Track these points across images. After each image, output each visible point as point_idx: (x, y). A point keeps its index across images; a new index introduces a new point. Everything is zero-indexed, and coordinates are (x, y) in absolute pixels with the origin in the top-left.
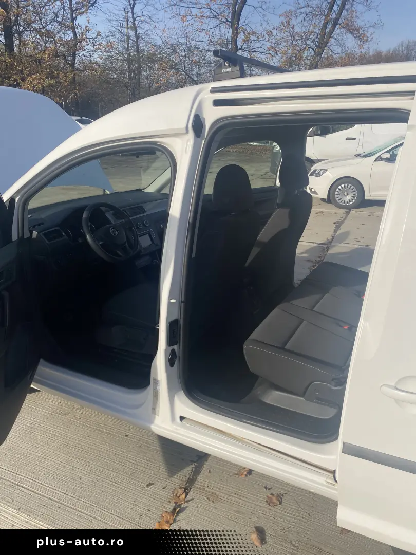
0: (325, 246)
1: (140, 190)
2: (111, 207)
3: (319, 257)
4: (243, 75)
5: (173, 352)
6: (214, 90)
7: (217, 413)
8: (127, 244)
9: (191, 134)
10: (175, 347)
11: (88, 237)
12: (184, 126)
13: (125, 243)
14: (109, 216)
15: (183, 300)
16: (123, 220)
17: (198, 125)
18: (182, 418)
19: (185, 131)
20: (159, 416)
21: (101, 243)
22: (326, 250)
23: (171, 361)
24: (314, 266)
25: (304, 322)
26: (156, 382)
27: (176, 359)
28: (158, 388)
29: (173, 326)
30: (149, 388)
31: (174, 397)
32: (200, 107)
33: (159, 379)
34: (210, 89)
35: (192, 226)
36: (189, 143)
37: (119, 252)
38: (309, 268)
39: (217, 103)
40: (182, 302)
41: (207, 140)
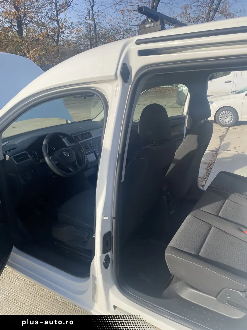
0: (214, 152)
1: (90, 120)
2: (65, 135)
3: (211, 161)
4: (163, 28)
5: (107, 256)
6: (138, 42)
7: (143, 307)
8: (76, 162)
9: (120, 81)
10: (109, 253)
12: (113, 73)
13: (75, 161)
14: (65, 140)
15: (114, 216)
16: (74, 144)
17: (125, 72)
18: (115, 307)
19: (114, 78)
20: (97, 303)
21: (56, 163)
22: (215, 155)
23: (106, 263)
24: (208, 167)
26: (95, 278)
27: (109, 263)
28: (96, 282)
29: (106, 238)
31: (109, 290)
32: (127, 57)
33: (97, 276)
34: (135, 41)
36: (117, 89)
37: (71, 169)
38: (205, 169)
39: (142, 53)
40: (113, 218)
41: (133, 85)
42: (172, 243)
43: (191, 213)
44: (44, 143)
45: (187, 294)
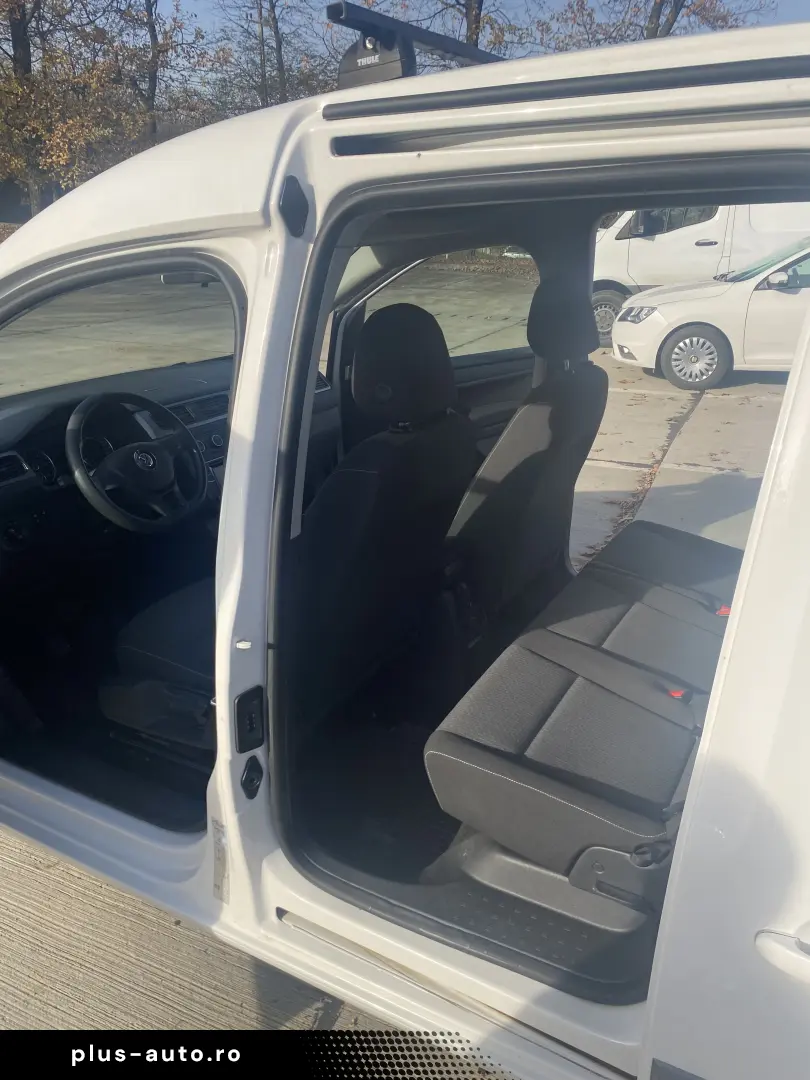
0: (646, 470)
2: (143, 403)
3: (634, 495)
4: (409, 70)
5: (253, 762)
6: (333, 113)
7: (361, 908)
8: (176, 488)
9: (277, 231)
10: (259, 752)
11: (77, 474)
12: (256, 206)
13: (172, 484)
14: (143, 420)
15: (271, 640)
16: (171, 432)
17: (294, 204)
18: (281, 913)
19: (260, 221)
20: (228, 903)
21: (109, 488)
22: (649, 479)
23: (249, 783)
24: (621, 516)
25: (579, 680)
26: (220, 829)
27: (260, 779)
28: (224, 840)
29: (247, 706)
30: (205, 839)
31: (261, 861)
32: (298, 156)
33: (224, 823)
34: (320, 111)
35: (288, 461)
36: (272, 256)
37: (157, 508)
38: (612, 520)
39: (344, 146)
40: (269, 646)
41: (319, 244)
42: (449, 723)
43: (521, 639)
44: (71, 425)
45: (494, 870)
